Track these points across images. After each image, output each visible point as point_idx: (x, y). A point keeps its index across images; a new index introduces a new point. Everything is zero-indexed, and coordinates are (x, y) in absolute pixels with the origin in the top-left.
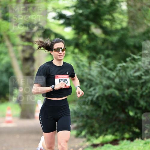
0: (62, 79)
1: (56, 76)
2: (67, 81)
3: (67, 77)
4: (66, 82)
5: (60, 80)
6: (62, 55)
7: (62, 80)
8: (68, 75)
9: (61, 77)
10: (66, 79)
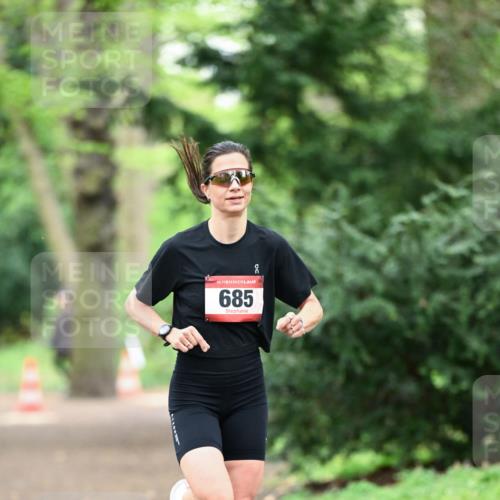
0: (231, 290)
1: (208, 278)
2: (251, 298)
3: (254, 282)
4: (248, 301)
5: (222, 293)
6: (240, 198)
7: (231, 295)
8: (259, 277)
9: (227, 282)
10: (246, 292)
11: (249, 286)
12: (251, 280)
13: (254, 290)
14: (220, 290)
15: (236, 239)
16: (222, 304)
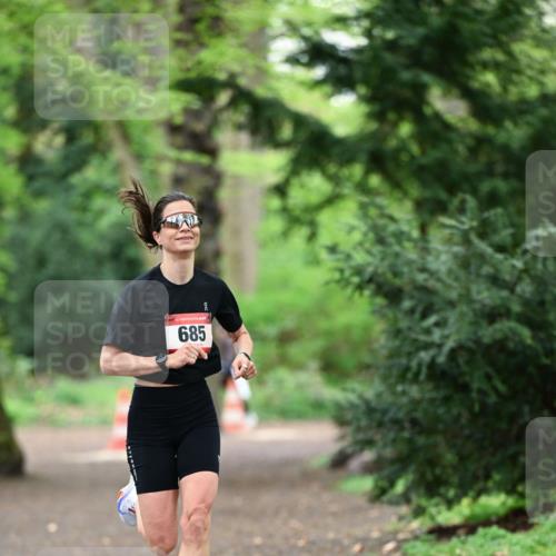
0: (188, 326)
2: (203, 332)
3: (204, 318)
4: (202, 335)
5: (180, 329)
6: (190, 238)
7: (188, 331)
8: (207, 314)
9: (183, 319)
10: (200, 327)
11: (201, 322)
12: (203, 317)
13: (206, 325)
14: (178, 326)
15: (188, 280)
16: (181, 340)
